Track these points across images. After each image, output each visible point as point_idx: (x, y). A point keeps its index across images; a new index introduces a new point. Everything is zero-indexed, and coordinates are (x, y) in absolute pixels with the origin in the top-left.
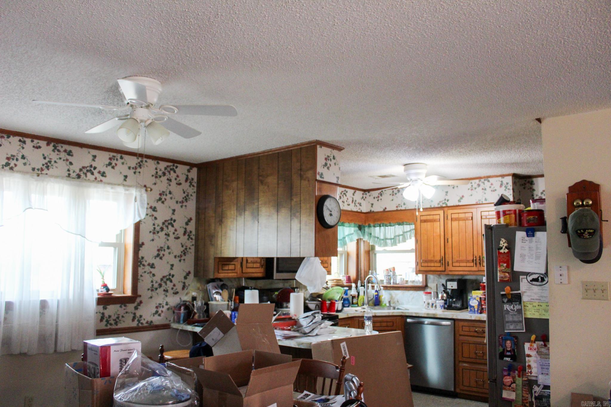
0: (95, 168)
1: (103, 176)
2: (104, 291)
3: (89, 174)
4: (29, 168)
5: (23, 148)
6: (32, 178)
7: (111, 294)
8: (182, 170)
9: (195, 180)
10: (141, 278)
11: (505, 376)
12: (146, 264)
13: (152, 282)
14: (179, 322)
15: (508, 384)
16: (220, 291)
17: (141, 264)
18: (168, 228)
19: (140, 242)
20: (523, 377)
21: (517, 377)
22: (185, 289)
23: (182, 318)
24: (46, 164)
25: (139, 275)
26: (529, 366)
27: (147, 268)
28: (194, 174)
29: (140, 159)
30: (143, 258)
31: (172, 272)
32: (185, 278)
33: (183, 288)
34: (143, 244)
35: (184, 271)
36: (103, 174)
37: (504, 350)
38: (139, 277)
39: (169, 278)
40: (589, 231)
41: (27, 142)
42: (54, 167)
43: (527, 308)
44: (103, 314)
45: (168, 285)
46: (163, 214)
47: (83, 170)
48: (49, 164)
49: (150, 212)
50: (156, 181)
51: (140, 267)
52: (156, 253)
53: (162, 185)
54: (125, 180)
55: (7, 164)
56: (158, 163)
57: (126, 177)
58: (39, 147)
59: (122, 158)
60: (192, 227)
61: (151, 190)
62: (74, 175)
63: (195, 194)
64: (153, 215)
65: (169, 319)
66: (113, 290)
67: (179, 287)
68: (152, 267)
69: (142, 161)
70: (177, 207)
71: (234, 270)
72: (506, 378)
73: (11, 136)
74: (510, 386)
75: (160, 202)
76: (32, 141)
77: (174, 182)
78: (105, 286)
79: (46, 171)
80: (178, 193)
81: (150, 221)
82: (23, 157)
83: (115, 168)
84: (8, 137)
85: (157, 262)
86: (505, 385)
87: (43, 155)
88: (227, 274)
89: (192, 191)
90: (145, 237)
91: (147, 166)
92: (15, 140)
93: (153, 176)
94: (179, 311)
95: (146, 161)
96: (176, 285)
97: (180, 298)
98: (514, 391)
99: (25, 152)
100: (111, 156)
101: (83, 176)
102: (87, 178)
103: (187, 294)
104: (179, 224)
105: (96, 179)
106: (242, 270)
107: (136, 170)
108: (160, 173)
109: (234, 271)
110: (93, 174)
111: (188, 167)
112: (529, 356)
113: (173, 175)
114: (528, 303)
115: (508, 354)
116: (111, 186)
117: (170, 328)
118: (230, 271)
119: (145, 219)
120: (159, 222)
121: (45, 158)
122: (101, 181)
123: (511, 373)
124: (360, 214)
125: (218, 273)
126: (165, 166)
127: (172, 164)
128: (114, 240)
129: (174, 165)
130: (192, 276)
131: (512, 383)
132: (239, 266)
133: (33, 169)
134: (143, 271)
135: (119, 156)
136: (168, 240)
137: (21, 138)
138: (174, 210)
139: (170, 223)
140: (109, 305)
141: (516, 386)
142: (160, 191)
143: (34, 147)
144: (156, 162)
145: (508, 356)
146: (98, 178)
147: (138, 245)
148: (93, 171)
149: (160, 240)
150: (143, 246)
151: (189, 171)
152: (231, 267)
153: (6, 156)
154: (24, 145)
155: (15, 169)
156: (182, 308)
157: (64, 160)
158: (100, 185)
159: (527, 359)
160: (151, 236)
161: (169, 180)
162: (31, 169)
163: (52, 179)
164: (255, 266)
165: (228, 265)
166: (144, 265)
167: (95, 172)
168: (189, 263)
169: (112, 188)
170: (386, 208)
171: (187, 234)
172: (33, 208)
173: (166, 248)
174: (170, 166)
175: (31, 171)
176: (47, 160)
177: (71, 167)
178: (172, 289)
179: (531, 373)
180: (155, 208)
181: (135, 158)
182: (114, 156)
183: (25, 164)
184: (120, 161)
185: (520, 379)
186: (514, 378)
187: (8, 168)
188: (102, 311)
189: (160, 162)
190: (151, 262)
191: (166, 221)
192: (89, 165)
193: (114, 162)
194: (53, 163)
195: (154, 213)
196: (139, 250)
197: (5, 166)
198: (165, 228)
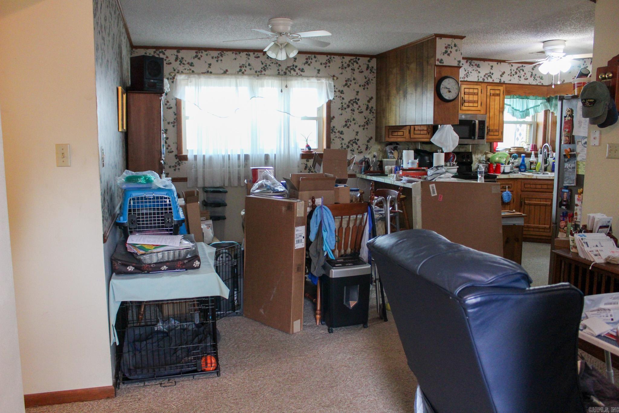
0: (296, 67)
1: (302, 71)
2: (307, 150)
3: (292, 71)
4: (253, 72)
5: (249, 59)
6: (255, 78)
7: (312, 152)
8: (363, 61)
9: (375, 67)
10: (333, 141)
11: (561, 221)
12: (337, 131)
13: (342, 144)
14: (361, 173)
15: (562, 227)
16: (393, 152)
17: (333, 131)
18: (353, 106)
19: (332, 116)
20: (572, 222)
21: (568, 222)
22: (368, 150)
23: (363, 170)
24: (264, 67)
25: (332, 139)
26: (576, 213)
27: (338, 135)
28: (374, 63)
29: (329, 56)
30: (334, 127)
31: (357, 138)
32: (368, 142)
33: (366, 149)
34: (334, 117)
35: (367, 136)
36: (302, 70)
37: (562, 200)
38: (332, 140)
39: (355, 141)
40: (589, 100)
41: (251, 55)
42: (269, 69)
43: (579, 166)
44: (306, 165)
45: (354, 147)
46: (349, 95)
47: (288, 69)
48: (265, 67)
49: (338, 94)
50: (342, 71)
51: (332, 133)
52: (344, 123)
53: (348, 74)
54: (318, 73)
55: (240, 71)
56: (343, 58)
57: (319, 70)
58: (259, 57)
59: (315, 57)
60: (373, 104)
61: (337, 78)
62: (282, 73)
63: (375, 78)
64: (341, 97)
65: (355, 171)
66: (313, 149)
67: (363, 148)
68: (341, 134)
69: (330, 58)
70: (360, 89)
71: (403, 135)
72: (562, 223)
73: (241, 53)
74: (563, 229)
75: (346, 87)
76: (254, 54)
77: (357, 71)
78: (308, 146)
79: (264, 73)
80: (360, 79)
81: (339, 101)
82: (249, 65)
83: (311, 65)
84: (240, 53)
85: (345, 130)
86: (561, 228)
87: (261, 62)
88: (395, 139)
89: (372, 77)
90: (335, 112)
91: (335, 61)
92: (243, 54)
93: (339, 68)
94: (361, 165)
95: (334, 58)
96: (360, 146)
97: (364, 156)
98: (565, 233)
99: (250, 61)
100: (307, 57)
101: (288, 72)
102: (291, 75)
103: (369, 153)
104: (362, 102)
105: (297, 74)
106: (410, 137)
107: (327, 65)
108: (345, 65)
109: (402, 137)
110: (295, 71)
111: (369, 59)
112: (577, 205)
113: (356, 66)
114: (580, 162)
115: (564, 203)
116: (307, 78)
117: (355, 177)
118: (399, 137)
119: (334, 99)
120: (346, 101)
121: (262, 64)
122: (301, 75)
123: (565, 218)
124: (541, 87)
125: (389, 137)
126: (350, 60)
127: (355, 57)
128: (315, 115)
129: (356, 58)
130: (373, 141)
131: (565, 227)
132: (407, 133)
133: (256, 72)
134: (335, 136)
135: (313, 56)
136: (353, 114)
137: (247, 53)
138: (358, 92)
139: (355, 101)
140: (310, 159)
141: (567, 229)
142: (346, 78)
143: (255, 57)
144: (342, 57)
145: (564, 205)
146: (298, 73)
147: (330, 119)
148: (295, 69)
149: (347, 114)
150: (334, 119)
151: (369, 61)
152: (400, 133)
153: (239, 65)
154: (249, 57)
155: (245, 73)
156: (364, 163)
157: (275, 64)
158: (300, 78)
159: (576, 207)
160: (340, 111)
161: (353, 70)
162: (255, 72)
163: (267, 77)
164: (422, 133)
165: (398, 131)
166: (335, 132)
167: (297, 69)
168: (371, 131)
169: (308, 80)
170: (564, 81)
171: (369, 109)
172: (257, 97)
173: (352, 120)
174: (353, 59)
175: (255, 73)
176: (264, 64)
177: (280, 68)
178: (358, 149)
179: (576, 219)
180: (342, 91)
181: (325, 56)
182: (309, 57)
183: (251, 69)
184: (314, 60)
185: (570, 223)
186: (566, 222)
187: (240, 73)
188: (306, 163)
189: (345, 57)
190: (341, 130)
191: (351, 100)
192: (292, 65)
193: (309, 61)
194: (268, 66)
195: (342, 95)
196: (331, 122)
197: (239, 72)
198: (351, 105)
